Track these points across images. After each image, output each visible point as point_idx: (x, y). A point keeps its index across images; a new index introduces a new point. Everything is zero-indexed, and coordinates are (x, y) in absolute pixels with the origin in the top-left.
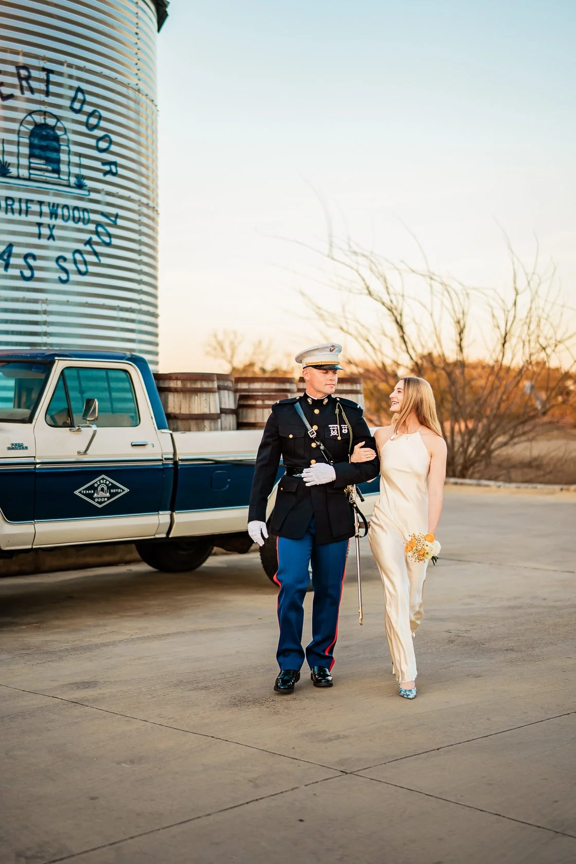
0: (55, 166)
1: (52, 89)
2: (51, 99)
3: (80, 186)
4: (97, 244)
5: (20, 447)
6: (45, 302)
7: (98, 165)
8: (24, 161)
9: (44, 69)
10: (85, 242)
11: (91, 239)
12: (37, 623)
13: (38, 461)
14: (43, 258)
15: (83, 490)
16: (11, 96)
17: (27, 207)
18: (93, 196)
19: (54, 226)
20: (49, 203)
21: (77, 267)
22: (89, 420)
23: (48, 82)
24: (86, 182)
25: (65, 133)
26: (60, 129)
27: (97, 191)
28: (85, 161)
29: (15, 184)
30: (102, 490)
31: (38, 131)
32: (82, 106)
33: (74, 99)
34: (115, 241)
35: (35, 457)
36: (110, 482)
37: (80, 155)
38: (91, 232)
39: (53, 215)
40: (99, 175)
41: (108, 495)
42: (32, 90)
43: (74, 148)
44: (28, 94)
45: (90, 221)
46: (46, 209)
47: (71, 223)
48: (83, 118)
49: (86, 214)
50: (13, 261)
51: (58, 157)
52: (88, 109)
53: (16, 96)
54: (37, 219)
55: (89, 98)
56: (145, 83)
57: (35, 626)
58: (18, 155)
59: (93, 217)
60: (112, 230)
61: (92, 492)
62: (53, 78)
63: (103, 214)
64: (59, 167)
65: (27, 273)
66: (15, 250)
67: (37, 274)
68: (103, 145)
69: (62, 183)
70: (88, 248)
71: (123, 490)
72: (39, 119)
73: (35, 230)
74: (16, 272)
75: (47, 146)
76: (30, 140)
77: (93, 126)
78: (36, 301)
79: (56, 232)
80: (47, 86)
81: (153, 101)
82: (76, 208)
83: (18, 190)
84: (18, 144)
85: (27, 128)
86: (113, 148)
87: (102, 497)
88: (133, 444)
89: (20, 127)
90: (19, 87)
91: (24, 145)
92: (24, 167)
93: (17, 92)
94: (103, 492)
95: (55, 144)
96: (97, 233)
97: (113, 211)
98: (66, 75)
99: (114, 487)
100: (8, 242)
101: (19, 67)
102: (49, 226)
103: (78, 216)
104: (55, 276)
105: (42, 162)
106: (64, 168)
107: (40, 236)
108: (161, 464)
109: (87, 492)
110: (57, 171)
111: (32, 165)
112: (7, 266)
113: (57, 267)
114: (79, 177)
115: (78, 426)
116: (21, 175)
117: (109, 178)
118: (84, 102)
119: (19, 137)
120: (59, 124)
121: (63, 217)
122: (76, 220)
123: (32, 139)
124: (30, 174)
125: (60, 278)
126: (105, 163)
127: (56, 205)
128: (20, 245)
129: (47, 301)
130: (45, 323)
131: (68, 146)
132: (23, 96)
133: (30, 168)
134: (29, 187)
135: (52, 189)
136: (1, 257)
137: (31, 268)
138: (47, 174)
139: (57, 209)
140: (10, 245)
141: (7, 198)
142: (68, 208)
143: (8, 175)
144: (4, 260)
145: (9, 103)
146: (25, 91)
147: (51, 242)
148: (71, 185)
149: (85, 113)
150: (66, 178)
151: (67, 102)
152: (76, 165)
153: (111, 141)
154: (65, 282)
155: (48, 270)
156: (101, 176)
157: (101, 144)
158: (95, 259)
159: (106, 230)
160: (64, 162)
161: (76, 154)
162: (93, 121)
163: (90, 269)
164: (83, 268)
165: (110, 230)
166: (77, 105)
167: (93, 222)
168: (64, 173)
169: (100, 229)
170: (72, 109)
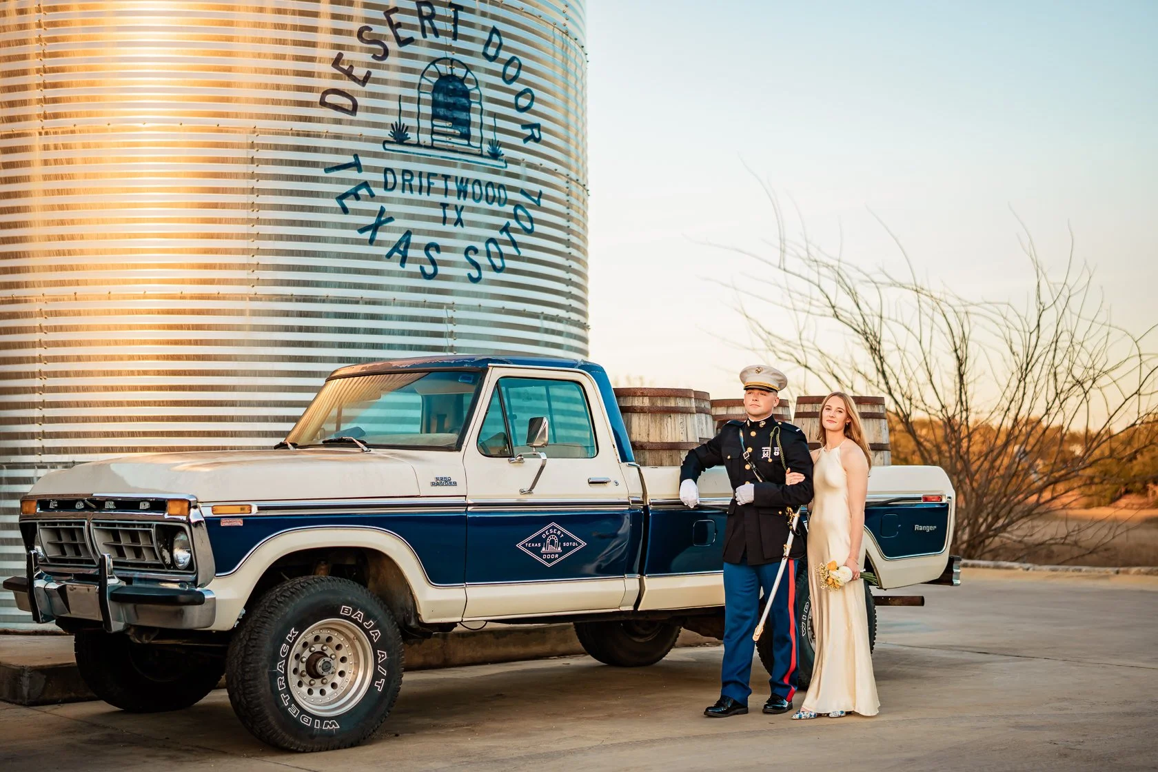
0: (465, 130)
1: (461, 30)
2: (460, 44)
3: (495, 156)
4: (516, 231)
5: (446, 482)
6: (451, 306)
7: (517, 128)
8: (426, 124)
9: (451, 5)
10: (501, 228)
11: (508, 223)
12: (467, 725)
13: (470, 501)
14: (449, 249)
15: (528, 542)
16: (410, 41)
17: (429, 183)
18: (512, 168)
19: (462, 208)
20: (456, 178)
21: (491, 261)
22: (535, 447)
23: (456, 21)
24: (502, 150)
25: (477, 87)
26: (470, 81)
27: (516, 162)
28: (501, 123)
29: (414, 153)
30: (552, 542)
31: (443, 84)
32: (497, 52)
33: (488, 43)
34: (538, 228)
35: (466, 496)
36: (562, 532)
37: (495, 115)
38: (508, 215)
39: (462, 193)
40: (518, 142)
41: (559, 549)
42: (436, 32)
43: (487, 106)
44: (431, 37)
45: (506, 201)
46: (452, 186)
47: (483, 204)
48: (499, 67)
49: (502, 191)
50: (411, 253)
51: (468, 118)
52: (505, 55)
53: (417, 40)
54: (441, 198)
55: (506, 42)
56: (574, 23)
57: (467, 729)
58: (419, 116)
59: (512, 195)
60: (535, 214)
61: (539, 545)
62: (462, 16)
63: (523, 192)
64: (469, 131)
65: (429, 269)
66: (414, 239)
67: (442, 270)
68: (523, 102)
69: (473, 152)
70: (505, 236)
71: (579, 544)
72: (444, 69)
73: (439, 212)
74: (415, 268)
75: (454, 104)
76: (433, 97)
77: (511, 78)
78: (439, 306)
79: (465, 216)
80: (455, 26)
81: (583, 47)
82: (490, 184)
83: (418, 161)
84: (419, 101)
85: (429, 80)
86: (536, 106)
87: (551, 552)
88: (590, 481)
89: (420, 80)
90: (420, 28)
91: (426, 102)
92: (425, 131)
93: (417, 35)
94: (554, 546)
95: (464, 101)
96: (516, 217)
97: (536, 188)
98: (477, 12)
99: (567, 539)
100: (406, 228)
101: (420, 3)
102: (456, 206)
103: (493, 195)
104: (464, 272)
105: (449, 124)
106: (475, 132)
107: (444, 220)
108: (628, 508)
109: (533, 545)
110: (467, 136)
111: (435, 128)
112: (403, 261)
113: (467, 261)
114: (494, 144)
115: (521, 456)
116: (421, 142)
117: (531, 145)
118: (500, 47)
119: (420, 92)
120: (469, 76)
121: (473, 196)
122: (491, 200)
123: (436, 95)
124: (433, 140)
125: (470, 276)
126: (526, 126)
127: (465, 181)
128: (420, 232)
129: (455, 306)
130: (451, 335)
131: (481, 104)
132: (426, 39)
133: (433, 132)
134: (431, 157)
135: (460, 159)
136: (396, 248)
137: (433, 262)
138: (454, 140)
139: (466, 185)
140: (408, 233)
141: (405, 172)
142: (480, 185)
143: (405, 142)
144: (400, 252)
145: (408, 49)
146: (427, 34)
147: (458, 229)
148: (484, 154)
149: (501, 61)
150: (478, 145)
151: (479, 47)
152: (490, 127)
153: (533, 98)
154: (477, 280)
155: (455, 265)
156: (521, 142)
157: (521, 101)
158: (513, 250)
159: (526, 212)
160: (475, 124)
161: (490, 113)
162: (511, 71)
163: (508, 263)
164: (498, 263)
165: (532, 213)
166: (491, 51)
167: (511, 202)
168: (475, 139)
169: (519, 212)
170: (485, 55)
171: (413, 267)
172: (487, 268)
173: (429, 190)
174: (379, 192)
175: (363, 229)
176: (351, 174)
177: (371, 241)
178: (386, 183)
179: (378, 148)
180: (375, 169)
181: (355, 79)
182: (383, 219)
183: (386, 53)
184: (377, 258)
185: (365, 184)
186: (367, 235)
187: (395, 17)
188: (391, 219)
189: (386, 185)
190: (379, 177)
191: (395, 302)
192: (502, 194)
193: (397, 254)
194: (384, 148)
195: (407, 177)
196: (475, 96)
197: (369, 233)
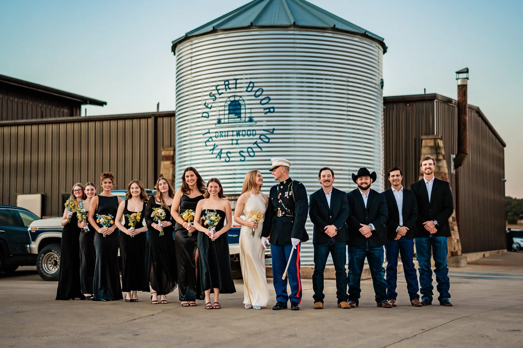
0: (239, 116)
1: (238, 86)
2: (238, 90)
3: (251, 121)
4: (261, 143)
8: (226, 116)
9: (234, 79)
10: (253, 143)
11: (256, 141)
14: (234, 153)
16: (222, 93)
17: (228, 134)
18: (258, 124)
19: (238, 139)
20: (236, 131)
21: (249, 154)
23: (236, 84)
24: (254, 119)
25: (243, 102)
26: (241, 100)
27: (261, 121)
28: (253, 111)
29: (223, 126)
31: (232, 104)
32: (252, 89)
33: (248, 87)
34: (271, 141)
37: (251, 109)
38: (257, 139)
39: (238, 135)
42: (230, 89)
43: (247, 107)
44: (228, 91)
45: (256, 134)
46: (235, 133)
47: (246, 137)
48: (253, 93)
50: (222, 155)
51: (240, 112)
52: (255, 89)
53: (224, 93)
54: (231, 138)
55: (256, 84)
58: (224, 115)
59: (257, 132)
64: (241, 115)
65: (227, 159)
66: (223, 151)
67: (231, 159)
69: (242, 122)
70: (255, 145)
72: (232, 99)
73: (230, 142)
75: (236, 109)
76: (229, 108)
77: (258, 95)
79: (239, 142)
82: (248, 130)
83: (224, 128)
84: (224, 110)
85: (227, 104)
89: (225, 104)
90: (225, 89)
91: (227, 110)
92: (226, 119)
93: (224, 91)
95: (239, 107)
96: (261, 139)
97: (272, 128)
98: (244, 78)
100: (221, 148)
101: (225, 81)
102: (236, 139)
103: (250, 133)
104: (239, 159)
105: (234, 115)
106: (243, 115)
107: (232, 144)
110: (240, 117)
112: (220, 158)
113: (240, 155)
114: (251, 117)
116: (225, 122)
117: (268, 114)
118: (253, 87)
119: (225, 108)
121: (242, 135)
122: (249, 135)
124: (228, 121)
125: (241, 160)
126: (266, 109)
128: (225, 149)
129: (236, 169)
130: (234, 178)
131: (245, 106)
133: (229, 118)
134: (228, 126)
135: (237, 125)
136: (218, 154)
137: (229, 157)
138: (236, 119)
139: (240, 132)
140: (222, 150)
141: (221, 132)
142: (245, 131)
143: (221, 123)
144: (219, 155)
145: (222, 95)
147: (237, 146)
148: (246, 121)
149: (254, 91)
150: (244, 119)
151: (245, 89)
152: (249, 113)
153: (270, 99)
154: (244, 161)
155: (235, 157)
156: (263, 115)
157: (264, 102)
158: (259, 149)
159: (266, 136)
160: (243, 113)
161: (249, 109)
162: (258, 93)
163: (256, 154)
164: (252, 154)
165: (269, 136)
166: (249, 89)
167: (258, 134)
168: (243, 117)
169: (262, 137)
170: (247, 91)
171: (223, 160)
172: (247, 156)
173: (227, 136)
174: (214, 139)
175: (210, 150)
176: (208, 135)
177: (212, 153)
179: (214, 126)
180: (213, 133)
181: (208, 108)
182: (215, 146)
183: (216, 98)
184: (214, 158)
185: (211, 137)
186: (211, 151)
187: (218, 88)
188: (217, 146)
189: (216, 137)
190: (214, 135)
191: (217, 170)
192: (254, 132)
193: (218, 156)
194: (216, 126)
195: (221, 133)
196: (243, 104)
197: (212, 151)
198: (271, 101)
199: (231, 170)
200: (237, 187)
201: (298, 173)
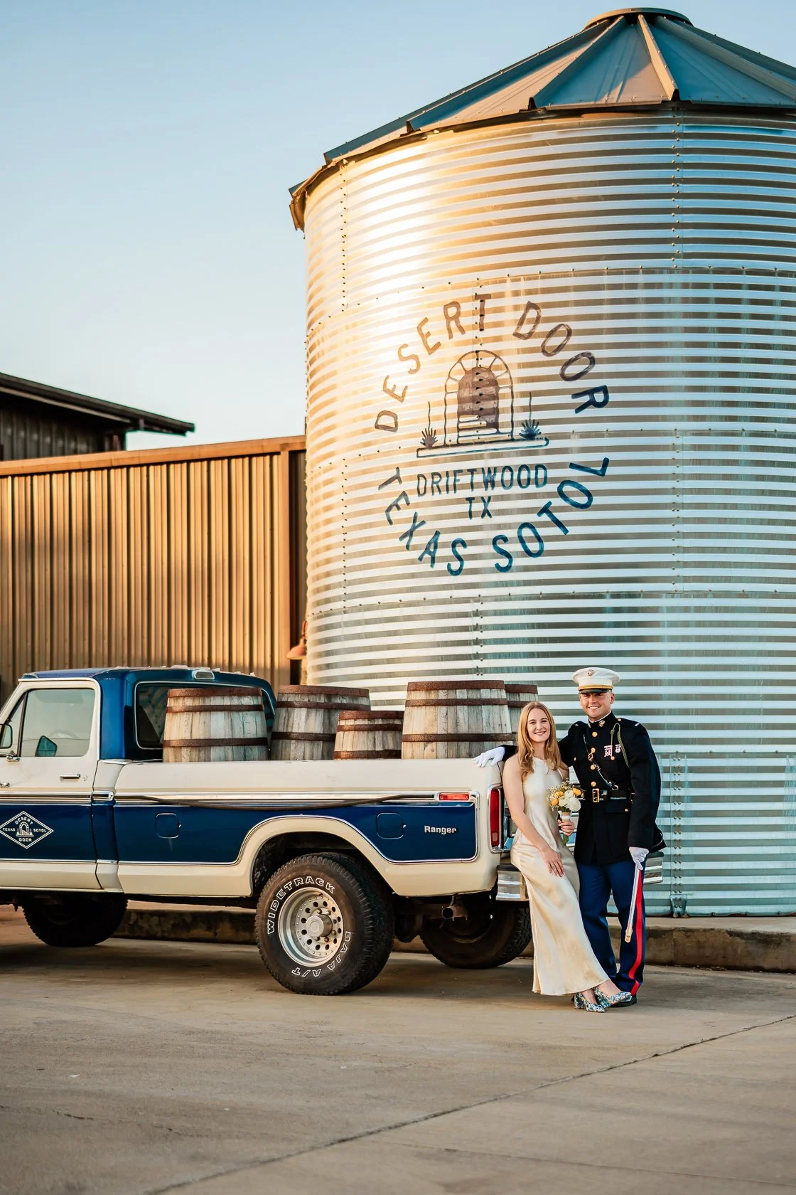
0: (491, 419)
1: (488, 318)
2: (488, 333)
3: (530, 436)
4: (562, 509)
6: (478, 599)
7: (564, 399)
8: (452, 423)
9: (477, 297)
10: (539, 510)
11: (549, 504)
14: (475, 543)
15: (4, 827)
16: (438, 345)
17: (455, 480)
18: (554, 444)
19: (489, 498)
20: (483, 469)
21: (525, 547)
23: (482, 312)
24: (542, 428)
25: (507, 371)
26: (498, 368)
27: (564, 436)
28: (536, 401)
29: (441, 455)
30: (24, 828)
31: (469, 379)
32: (534, 327)
33: (521, 322)
34: (600, 500)
36: (31, 820)
37: (531, 394)
38: (550, 495)
39: (489, 483)
40: (568, 414)
41: (31, 834)
42: (462, 330)
43: (520, 387)
44: (458, 336)
45: (548, 480)
46: (479, 477)
47: (516, 489)
48: (537, 342)
50: (440, 553)
51: (495, 405)
52: (544, 327)
53: (442, 344)
55: (547, 313)
58: (446, 417)
59: (552, 473)
60: (597, 485)
61: (14, 830)
62: (489, 304)
63: (575, 466)
64: (497, 418)
65: (455, 565)
66: (442, 538)
67: (468, 565)
68: (575, 369)
69: (502, 439)
70: (545, 517)
71: (47, 831)
72: (470, 363)
73: (465, 508)
74: (443, 566)
75: (480, 395)
76: (458, 394)
77: (554, 349)
79: (492, 506)
80: (481, 317)
82: (522, 468)
83: (446, 461)
84: (445, 402)
85: (455, 380)
87: (24, 836)
89: (447, 382)
90: (446, 332)
91: (452, 402)
92: (451, 430)
93: (444, 339)
94: (26, 831)
95: (492, 390)
96: (562, 494)
97: (599, 457)
98: (509, 294)
99: (35, 825)
100: (434, 529)
101: (447, 306)
102: (483, 499)
103: (529, 477)
104: (491, 563)
105: (475, 417)
106: (504, 418)
107: (470, 515)
108: (90, 801)
109: (9, 829)
110: (495, 425)
111: (461, 425)
112: (433, 560)
113: (495, 551)
114: (530, 424)
116: (448, 442)
117: (589, 412)
118: (539, 320)
119: (446, 393)
120: (497, 362)
121: (503, 483)
122: (526, 483)
123: (461, 392)
124: (458, 437)
125: (497, 566)
126: (581, 393)
127: (492, 470)
128: (446, 530)
129: (481, 599)
130: (476, 628)
131: (512, 388)
132: (451, 340)
133: (459, 430)
134: (457, 455)
135: (487, 450)
136: (427, 549)
137: (460, 558)
138: (481, 432)
139: (495, 474)
140: (437, 533)
141: (433, 474)
142: (511, 470)
143: (434, 446)
144: (430, 553)
145: (437, 353)
146: (454, 334)
147: (487, 520)
148: (515, 438)
149: (540, 335)
150: (510, 430)
151: (513, 329)
152: (524, 409)
153: (593, 361)
154: (506, 569)
155: (482, 557)
156: (570, 413)
157: (572, 370)
158: (557, 531)
159: (579, 487)
160: (504, 410)
161: (523, 395)
162: (555, 341)
163: (548, 546)
164: (534, 547)
165: (589, 486)
166: (525, 329)
167: (554, 480)
168: (505, 425)
169: (566, 488)
170: (517, 335)
171: (441, 566)
172: (519, 555)
173: (455, 487)
174: (413, 498)
175: (402, 537)
176: (395, 487)
177: (409, 547)
178: (418, 489)
179: (413, 457)
180: (410, 478)
181: (396, 397)
182: (417, 523)
183: (418, 364)
184: (412, 562)
185: (404, 494)
186: (406, 540)
187: (425, 329)
188: (423, 522)
189: (418, 491)
190: (413, 485)
191: (425, 602)
192: (541, 473)
193: (427, 556)
194: (418, 457)
195: (437, 479)
196: (504, 381)
197: (408, 538)
198: (598, 368)
199: (466, 600)
200: (485, 656)
201: (686, 610)
